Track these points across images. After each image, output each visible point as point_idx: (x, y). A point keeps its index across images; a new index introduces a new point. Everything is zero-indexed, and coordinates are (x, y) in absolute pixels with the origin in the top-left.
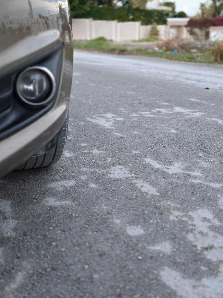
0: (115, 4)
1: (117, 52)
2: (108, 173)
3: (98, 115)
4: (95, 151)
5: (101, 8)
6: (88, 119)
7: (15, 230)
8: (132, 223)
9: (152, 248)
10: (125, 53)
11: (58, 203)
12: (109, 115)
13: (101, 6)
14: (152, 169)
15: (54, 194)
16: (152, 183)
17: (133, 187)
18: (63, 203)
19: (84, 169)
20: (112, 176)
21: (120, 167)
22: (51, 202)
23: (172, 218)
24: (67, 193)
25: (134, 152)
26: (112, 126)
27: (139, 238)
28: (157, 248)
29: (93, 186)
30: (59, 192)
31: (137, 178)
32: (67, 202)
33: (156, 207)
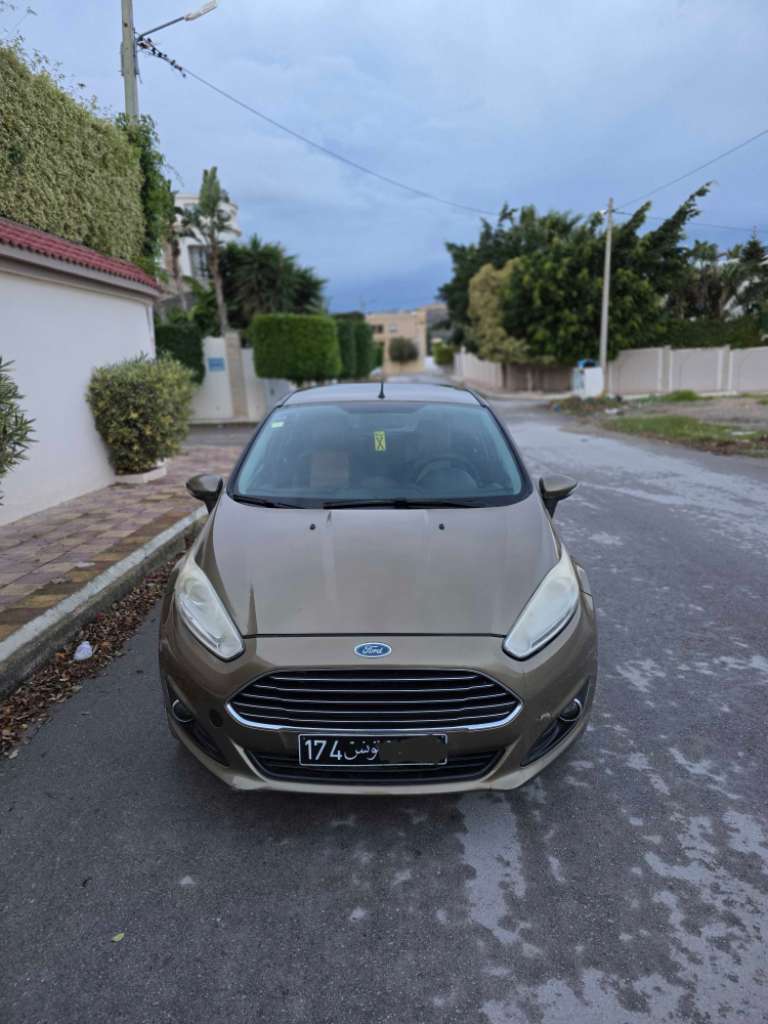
0: (727, 313)
1: (714, 444)
2: (626, 760)
3: (632, 662)
4: (618, 728)
5: (692, 324)
6: (619, 669)
7: (546, 799)
8: (636, 815)
9: (645, 837)
10: (731, 448)
11: (577, 784)
12: (648, 664)
13: (693, 319)
14: (674, 764)
15: (574, 774)
16: (667, 781)
17: (646, 781)
18: (582, 784)
19: (603, 751)
20: (630, 765)
21: (640, 754)
22: (571, 780)
23: (672, 818)
24: (585, 775)
25: (663, 737)
26: (646, 687)
27: (637, 828)
28: (650, 838)
29: (609, 771)
30: (578, 772)
31: (653, 771)
32: (584, 784)
33: (662, 807)
